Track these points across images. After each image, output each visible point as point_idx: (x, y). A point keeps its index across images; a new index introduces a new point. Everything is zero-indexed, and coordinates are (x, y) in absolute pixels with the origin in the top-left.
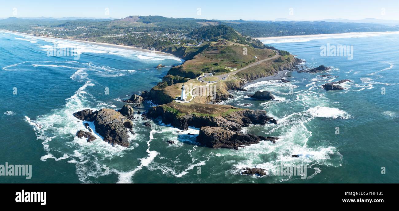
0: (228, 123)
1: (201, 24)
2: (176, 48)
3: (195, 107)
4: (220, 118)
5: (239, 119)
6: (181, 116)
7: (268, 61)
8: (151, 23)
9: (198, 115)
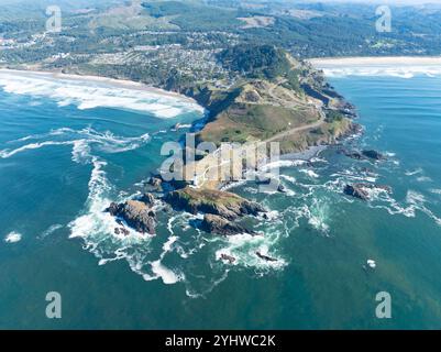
0: (227, 211)
1: (246, 23)
2: (199, 88)
3: (205, 193)
4: (222, 206)
5: (237, 209)
6: (192, 202)
7: (304, 131)
8: (164, 18)
9: (205, 202)
